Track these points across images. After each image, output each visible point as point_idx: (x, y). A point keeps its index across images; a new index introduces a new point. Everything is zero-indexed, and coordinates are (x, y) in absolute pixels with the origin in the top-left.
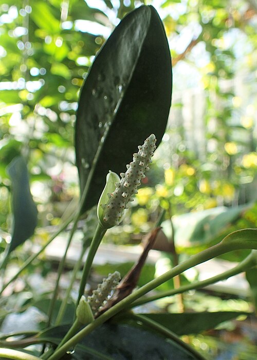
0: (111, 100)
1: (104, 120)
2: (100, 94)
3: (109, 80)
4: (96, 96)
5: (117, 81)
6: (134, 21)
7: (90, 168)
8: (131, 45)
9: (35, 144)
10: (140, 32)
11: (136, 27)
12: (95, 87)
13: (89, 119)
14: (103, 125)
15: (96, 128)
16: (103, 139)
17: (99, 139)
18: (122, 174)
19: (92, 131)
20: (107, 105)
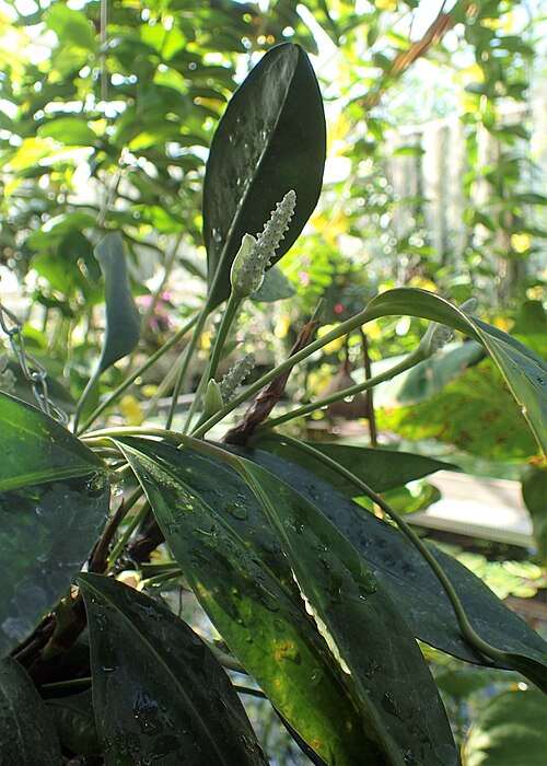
0: (253, 150)
1: (244, 175)
2: (239, 140)
3: (251, 124)
4: (234, 144)
5: (260, 127)
6: (280, 56)
7: (223, 241)
8: (277, 83)
9: (116, 224)
10: (286, 71)
11: (282, 64)
12: (232, 131)
13: (224, 173)
14: (242, 182)
15: (233, 185)
16: (241, 202)
17: (237, 202)
18: (258, 234)
19: (227, 191)
20: (247, 155)
